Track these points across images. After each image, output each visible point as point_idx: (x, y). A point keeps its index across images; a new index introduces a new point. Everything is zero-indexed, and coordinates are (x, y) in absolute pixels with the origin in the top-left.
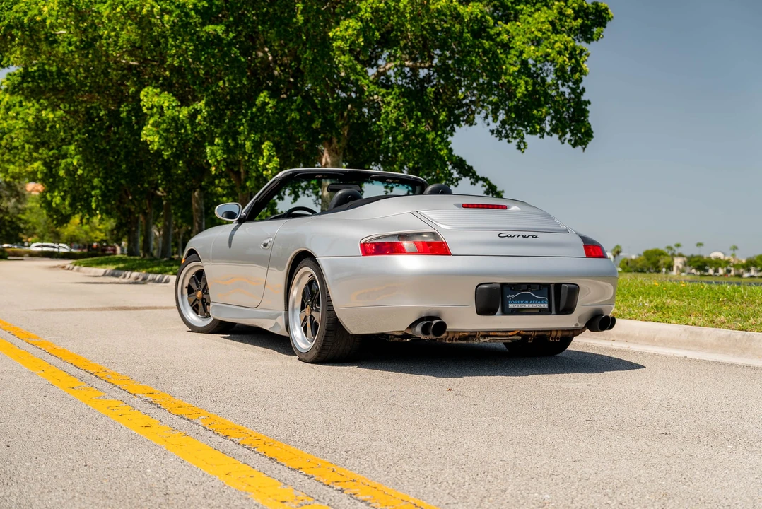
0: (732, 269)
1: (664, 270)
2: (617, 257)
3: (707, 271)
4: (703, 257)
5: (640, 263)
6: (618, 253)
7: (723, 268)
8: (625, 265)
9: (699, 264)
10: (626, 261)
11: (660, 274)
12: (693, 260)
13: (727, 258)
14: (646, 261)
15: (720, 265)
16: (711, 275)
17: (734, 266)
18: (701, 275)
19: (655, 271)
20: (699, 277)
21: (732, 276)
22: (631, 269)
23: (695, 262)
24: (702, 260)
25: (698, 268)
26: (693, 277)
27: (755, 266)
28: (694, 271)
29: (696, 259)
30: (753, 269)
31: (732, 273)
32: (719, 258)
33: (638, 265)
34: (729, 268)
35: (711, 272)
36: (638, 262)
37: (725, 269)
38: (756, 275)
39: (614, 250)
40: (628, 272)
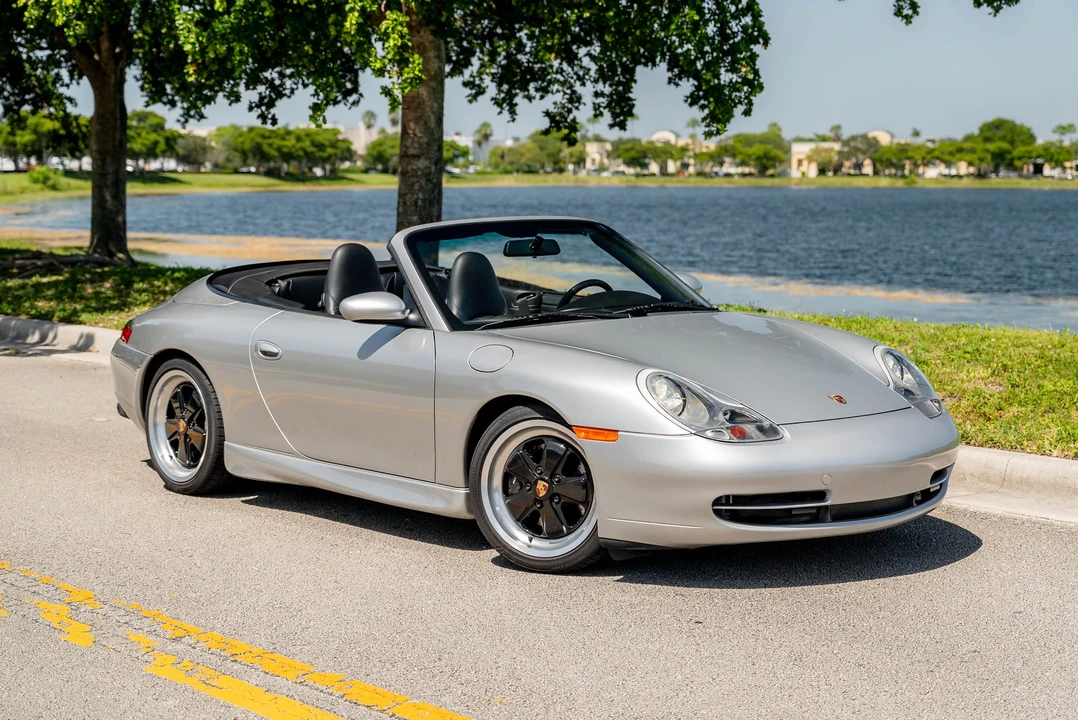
0: (692, 161)
1: (571, 167)
2: (484, 145)
3: (645, 166)
4: (639, 141)
5: (528, 155)
6: (486, 137)
7: (675, 160)
8: (498, 159)
9: (633, 154)
10: (499, 152)
11: (565, 174)
12: (622, 147)
13: (681, 143)
14: (538, 150)
15: (672, 157)
16: (654, 175)
17: (696, 156)
18: (637, 175)
19: (554, 170)
20: (633, 179)
21: (690, 175)
22: (509, 168)
23: (627, 150)
24: (638, 148)
25: (630, 162)
26: (624, 178)
27: (734, 156)
28: (623, 168)
29: (629, 146)
30: (728, 160)
31: (691, 170)
32: (667, 143)
33: (523, 160)
34: (686, 160)
35: (654, 168)
36: (522, 155)
37: (678, 163)
38: (733, 170)
39: (478, 131)
40: (507, 172)
